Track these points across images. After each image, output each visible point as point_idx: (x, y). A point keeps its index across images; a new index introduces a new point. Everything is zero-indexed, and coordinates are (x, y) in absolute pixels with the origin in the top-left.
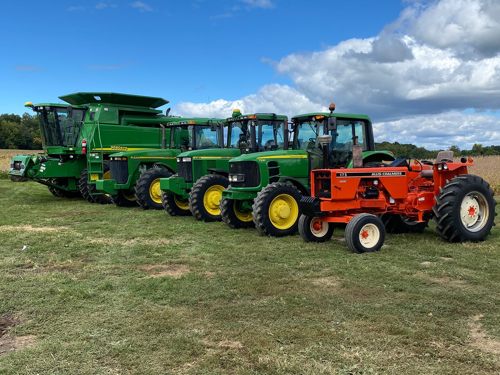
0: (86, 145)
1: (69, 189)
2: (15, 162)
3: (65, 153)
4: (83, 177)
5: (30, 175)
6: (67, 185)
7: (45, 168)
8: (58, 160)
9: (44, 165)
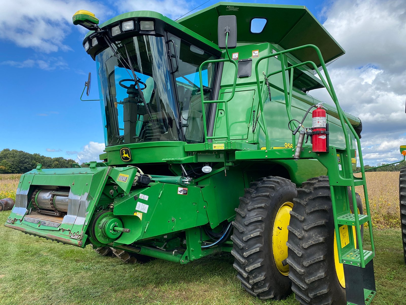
0: (327, 125)
1: (187, 258)
2: (34, 189)
4: (251, 228)
5: (105, 237)
6: (182, 248)
7: (147, 207)
8: (177, 179)
9: (145, 196)
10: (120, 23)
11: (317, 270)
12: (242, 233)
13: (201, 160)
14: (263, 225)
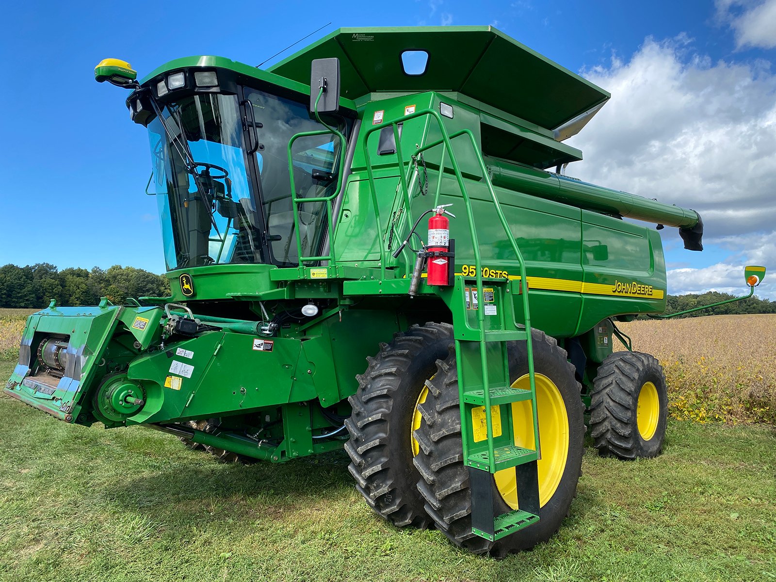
0: (451, 242)
1: (283, 453)
2: (40, 337)
3: (285, 294)
4: (372, 405)
5: (115, 411)
7: (191, 368)
8: (252, 325)
9: (188, 352)
10: (166, 76)
11: (452, 478)
12: (358, 414)
13: (300, 295)
14: (391, 403)
